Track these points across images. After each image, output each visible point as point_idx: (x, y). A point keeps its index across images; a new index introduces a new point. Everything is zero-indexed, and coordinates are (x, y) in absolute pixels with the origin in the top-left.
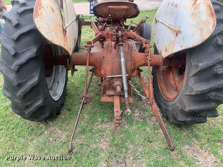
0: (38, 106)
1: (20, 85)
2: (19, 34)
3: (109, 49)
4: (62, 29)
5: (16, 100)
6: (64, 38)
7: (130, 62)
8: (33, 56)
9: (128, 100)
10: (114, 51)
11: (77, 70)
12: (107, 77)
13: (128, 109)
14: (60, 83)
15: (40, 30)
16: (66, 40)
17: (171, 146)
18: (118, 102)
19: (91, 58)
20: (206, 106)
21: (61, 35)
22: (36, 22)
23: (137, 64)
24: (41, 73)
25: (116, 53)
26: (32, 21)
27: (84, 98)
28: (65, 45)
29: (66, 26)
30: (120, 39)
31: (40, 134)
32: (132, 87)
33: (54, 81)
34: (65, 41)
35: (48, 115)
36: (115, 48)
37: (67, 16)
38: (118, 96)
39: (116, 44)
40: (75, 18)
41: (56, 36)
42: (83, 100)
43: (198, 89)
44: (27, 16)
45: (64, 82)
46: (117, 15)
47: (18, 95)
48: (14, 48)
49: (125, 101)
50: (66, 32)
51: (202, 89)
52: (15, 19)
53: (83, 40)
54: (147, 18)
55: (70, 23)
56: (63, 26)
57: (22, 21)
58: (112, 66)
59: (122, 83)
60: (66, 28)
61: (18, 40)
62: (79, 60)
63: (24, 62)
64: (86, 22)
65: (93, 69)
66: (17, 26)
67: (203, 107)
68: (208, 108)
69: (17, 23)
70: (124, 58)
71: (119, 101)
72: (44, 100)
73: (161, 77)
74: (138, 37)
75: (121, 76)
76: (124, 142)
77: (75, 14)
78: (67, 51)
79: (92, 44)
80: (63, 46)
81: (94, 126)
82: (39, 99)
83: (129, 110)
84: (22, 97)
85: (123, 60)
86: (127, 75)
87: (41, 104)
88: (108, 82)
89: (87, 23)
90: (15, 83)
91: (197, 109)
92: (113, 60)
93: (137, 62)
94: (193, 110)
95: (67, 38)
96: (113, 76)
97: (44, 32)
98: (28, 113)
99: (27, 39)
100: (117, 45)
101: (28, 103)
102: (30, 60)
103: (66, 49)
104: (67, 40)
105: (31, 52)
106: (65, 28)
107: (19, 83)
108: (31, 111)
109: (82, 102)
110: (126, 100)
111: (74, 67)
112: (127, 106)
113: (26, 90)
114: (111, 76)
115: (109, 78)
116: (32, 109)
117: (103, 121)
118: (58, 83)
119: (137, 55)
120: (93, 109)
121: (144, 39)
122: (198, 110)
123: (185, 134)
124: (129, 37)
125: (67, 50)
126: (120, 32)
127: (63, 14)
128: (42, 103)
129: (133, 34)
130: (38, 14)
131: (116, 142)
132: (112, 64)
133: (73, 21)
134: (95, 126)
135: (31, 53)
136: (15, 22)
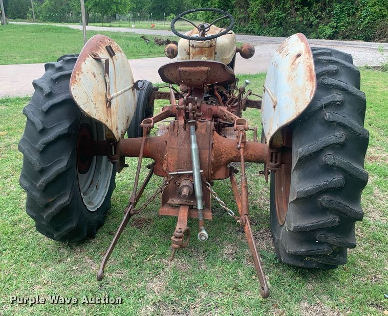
0: (62, 205)
1: (42, 171)
2: (50, 104)
3: (175, 131)
4: (104, 99)
5: (34, 193)
6: (107, 111)
7: (207, 151)
8: (64, 132)
9: (203, 215)
10: (183, 133)
11: (127, 166)
12: (169, 173)
13: (202, 230)
14: (100, 188)
15: (76, 99)
16: (109, 114)
17: (263, 290)
18: (184, 215)
19: (148, 144)
20: (320, 220)
21: (102, 107)
22: (72, 89)
23: (223, 156)
24: (71, 157)
25: (185, 136)
26: (68, 89)
27: (131, 206)
28: (107, 121)
29: (112, 96)
30: (191, 115)
31: (60, 261)
32: (212, 193)
33: (91, 184)
34: (108, 116)
35: (74, 224)
36: (185, 129)
37: (115, 82)
38: (186, 206)
39: (186, 123)
40: (132, 85)
41: (96, 108)
42: (129, 209)
43: (301, 189)
44: (63, 84)
45: (108, 187)
46: (193, 80)
47: (38, 185)
48: (42, 122)
49: (198, 215)
50: (110, 104)
51: (306, 189)
52: (47, 87)
53: (157, 127)
54: (247, 84)
55: (119, 92)
56: (107, 95)
57: (56, 89)
58: (178, 156)
59: (193, 185)
60: (111, 99)
61: (47, 112)
62: (130, 147)
63: (52, 139)
64: (162, 93)
65: (153, 164)
66: (50, 95)
67: (315, 221)
68: (322, 224)
69: (50, 91)
70: (196, 144)
71: (186, 214)
72: (71, 198)
73: (282, 189)
74: (229, 114)
75: (192, 172)
76: (192, 285)
77: (131, 81)
78: (110, 130)
79: (152, 124)
80: (104, 122)
81: (146, 259)
82: (65, 194)
83: (204, 232)
84: (42, 188)
85: (194, 146)
86: (202, 171)
87: (66, 202)
88: (171, 182)
89: (163, 95)
90: (38, 167)
91: (308, 225)
92: (180, 147)
93: (223, 153)
94: (301, 228)
95: (112, 112)
96: (179, 173)
97: (80, 102)
98: (46, 217)
99: (59, 111)
100: (187, 125)
101: (50, 198)
102: (59, 138)
103: (108, 126)
104: (112, 115)
105: (63, 127)
106: (109, 98)
107: (42, 168)
108: (52, 213)
109: (128, 211)
110: (200, 213)
111: (122, 160)
112: (201, 224)
113: (49, 178)
114: (176, 173)
115: (173, 175)
116: (53, 210)
117: (163, 254)
118: (97, 188)
119: (224, 143)
120: (150, 236)
121: (237, 117)
122: (308, 227)
123: (310, 287)
124: (215, 115)
125: (110, 128)
126: (190, 104)
127: (108, 80)
128: (68, 201)
129: (221, 110)
130: (76, 81)
131: (177, 284)
132: (178, 153)
133: (125, 89)
134: (148, 259)
135: (62, 129)
136: (47, 90)
